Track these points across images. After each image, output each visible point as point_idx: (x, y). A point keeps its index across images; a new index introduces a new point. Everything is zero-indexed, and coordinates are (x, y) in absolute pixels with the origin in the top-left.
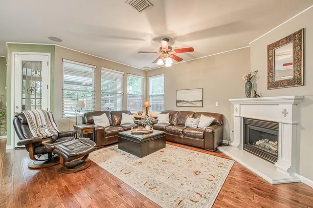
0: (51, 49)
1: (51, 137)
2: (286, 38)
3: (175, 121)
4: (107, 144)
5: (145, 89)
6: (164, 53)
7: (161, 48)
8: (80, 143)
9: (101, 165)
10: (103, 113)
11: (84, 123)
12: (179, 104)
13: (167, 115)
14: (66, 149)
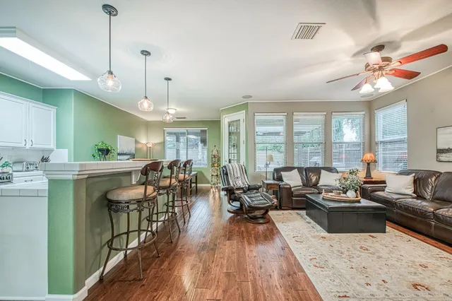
0: (245, 106)
1: (243, 188)
3: (429, 191)
4: (294, 206)
5: (367, 133)
6: (374, 70)
7: (367, 65)
8: (261, 198)
9: (278, 225)
10: (293, 168)
11: (274, 179)
13: (410, 178)
14: (248, 200)
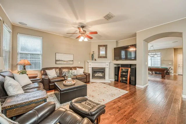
2: (104, 45)
12: (58, 62)
